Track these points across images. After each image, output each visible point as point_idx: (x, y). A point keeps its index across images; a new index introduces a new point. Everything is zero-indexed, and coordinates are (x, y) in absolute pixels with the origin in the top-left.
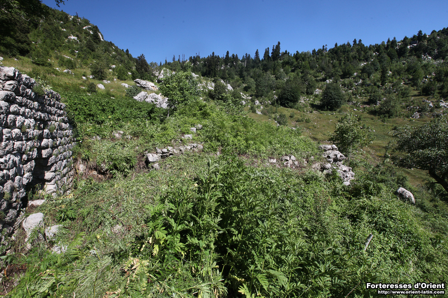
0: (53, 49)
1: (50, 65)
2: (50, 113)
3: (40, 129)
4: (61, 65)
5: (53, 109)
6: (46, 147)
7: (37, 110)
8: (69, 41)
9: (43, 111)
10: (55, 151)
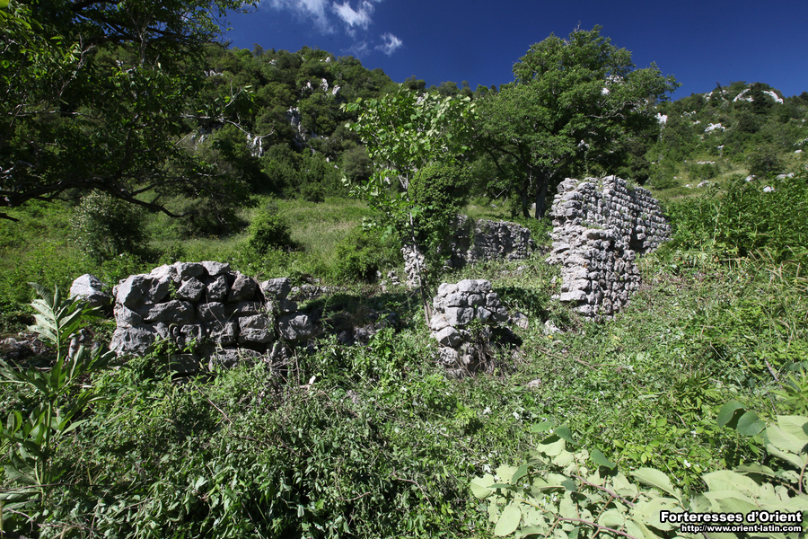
0: (680, 160)
1: (676, 183)
2: (641, 205)
3: (634, 216)
4: (693, 178)
5: (645, 203)
6: (641, 232)
7: (630, 202)
8: (706, 137)
9: (635, 203)
10: (649, 238)
